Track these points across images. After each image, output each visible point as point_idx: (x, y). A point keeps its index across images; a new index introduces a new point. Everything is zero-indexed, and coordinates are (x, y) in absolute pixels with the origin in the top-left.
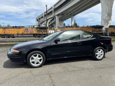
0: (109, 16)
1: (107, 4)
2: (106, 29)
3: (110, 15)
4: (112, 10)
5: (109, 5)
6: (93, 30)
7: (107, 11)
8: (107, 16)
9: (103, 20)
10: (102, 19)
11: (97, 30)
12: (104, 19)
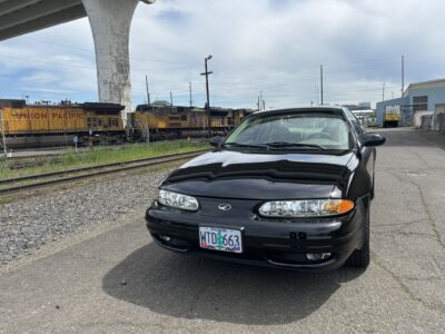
0: (122, 72)
1: (112, 29)
2: (132, 116)
3: (123, 68)
4: (128, 53)
5: (117, 31)
6: (89, 120)
7: (115, 54)
8: (115, 70)
9: (105, 83)
10: (102, 81)
11: (105, 118)
12: (109, 80)
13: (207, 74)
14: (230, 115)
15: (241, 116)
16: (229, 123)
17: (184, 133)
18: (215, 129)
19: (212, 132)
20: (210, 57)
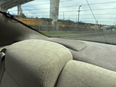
3: (57, 9)
4: (59, 5)
6: (42, 23)
8: (55, 10)
10: (51, 12)
11: (47, 23)
12: (53, 12)
13: (79, 11)
14: (85, 25)
15: (89, 25)
16: (85, 27)
17: (70, 29)
18: (80, 28)
19: (79, 29)
20: (81, 6)
